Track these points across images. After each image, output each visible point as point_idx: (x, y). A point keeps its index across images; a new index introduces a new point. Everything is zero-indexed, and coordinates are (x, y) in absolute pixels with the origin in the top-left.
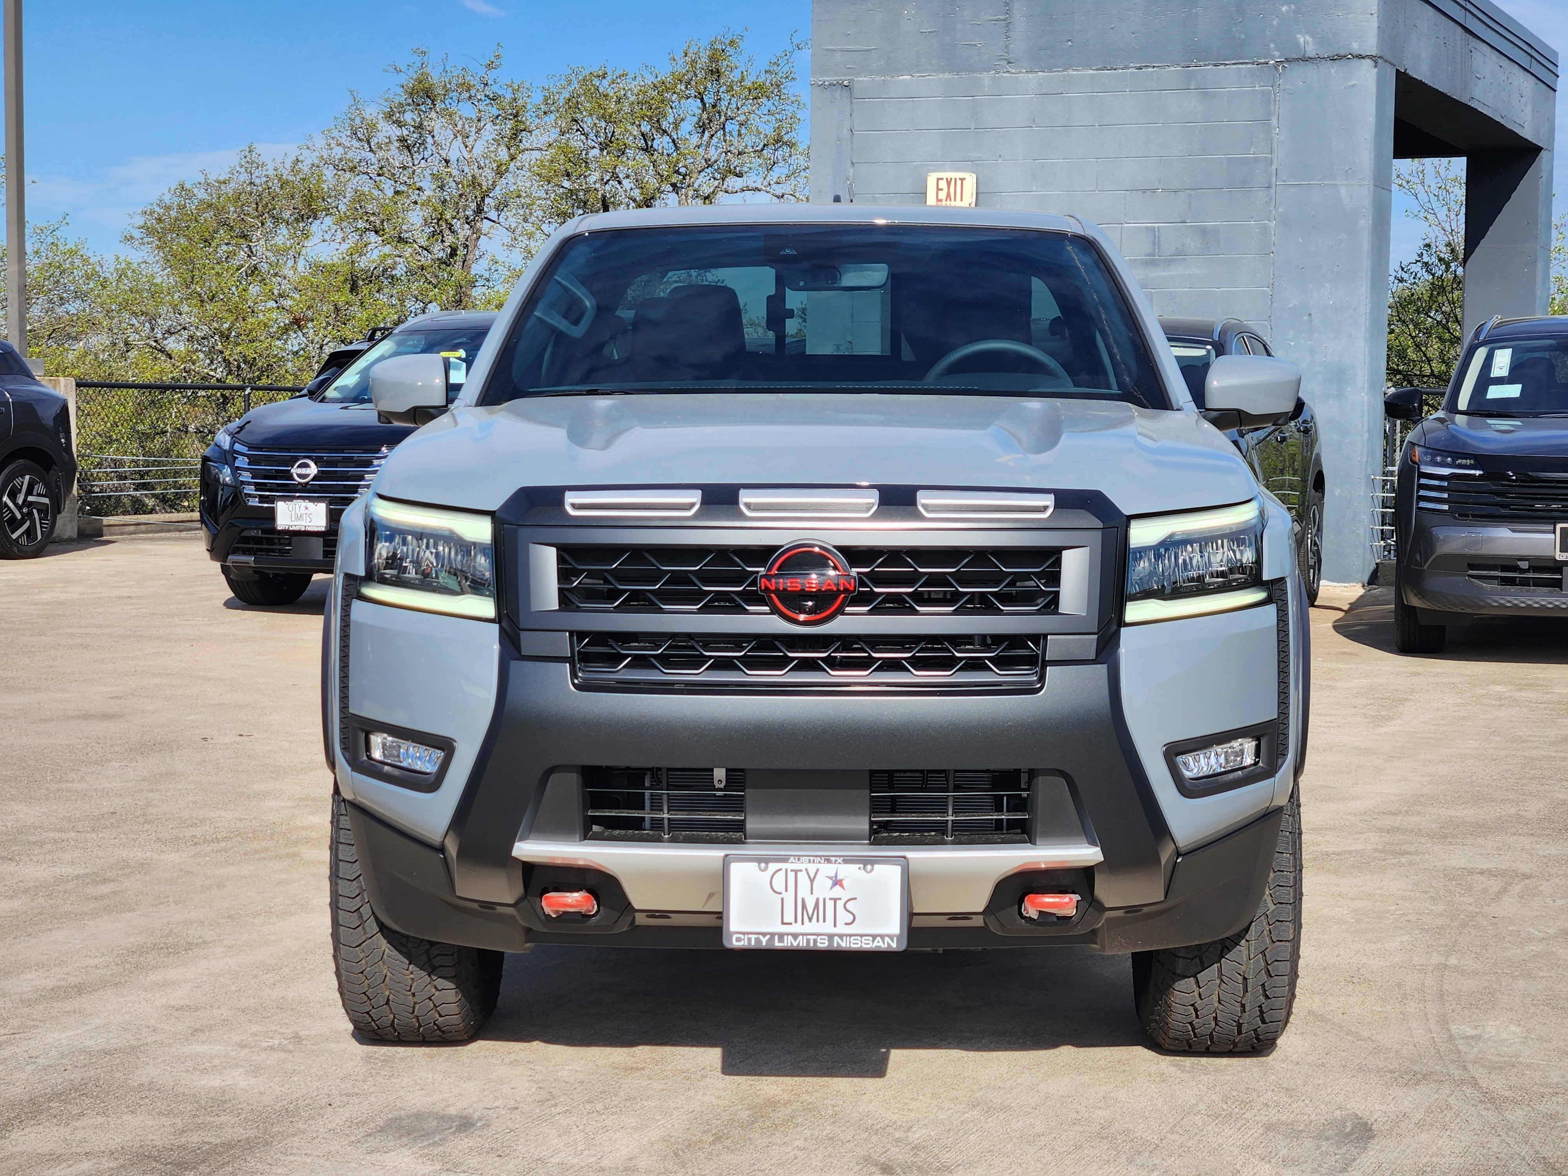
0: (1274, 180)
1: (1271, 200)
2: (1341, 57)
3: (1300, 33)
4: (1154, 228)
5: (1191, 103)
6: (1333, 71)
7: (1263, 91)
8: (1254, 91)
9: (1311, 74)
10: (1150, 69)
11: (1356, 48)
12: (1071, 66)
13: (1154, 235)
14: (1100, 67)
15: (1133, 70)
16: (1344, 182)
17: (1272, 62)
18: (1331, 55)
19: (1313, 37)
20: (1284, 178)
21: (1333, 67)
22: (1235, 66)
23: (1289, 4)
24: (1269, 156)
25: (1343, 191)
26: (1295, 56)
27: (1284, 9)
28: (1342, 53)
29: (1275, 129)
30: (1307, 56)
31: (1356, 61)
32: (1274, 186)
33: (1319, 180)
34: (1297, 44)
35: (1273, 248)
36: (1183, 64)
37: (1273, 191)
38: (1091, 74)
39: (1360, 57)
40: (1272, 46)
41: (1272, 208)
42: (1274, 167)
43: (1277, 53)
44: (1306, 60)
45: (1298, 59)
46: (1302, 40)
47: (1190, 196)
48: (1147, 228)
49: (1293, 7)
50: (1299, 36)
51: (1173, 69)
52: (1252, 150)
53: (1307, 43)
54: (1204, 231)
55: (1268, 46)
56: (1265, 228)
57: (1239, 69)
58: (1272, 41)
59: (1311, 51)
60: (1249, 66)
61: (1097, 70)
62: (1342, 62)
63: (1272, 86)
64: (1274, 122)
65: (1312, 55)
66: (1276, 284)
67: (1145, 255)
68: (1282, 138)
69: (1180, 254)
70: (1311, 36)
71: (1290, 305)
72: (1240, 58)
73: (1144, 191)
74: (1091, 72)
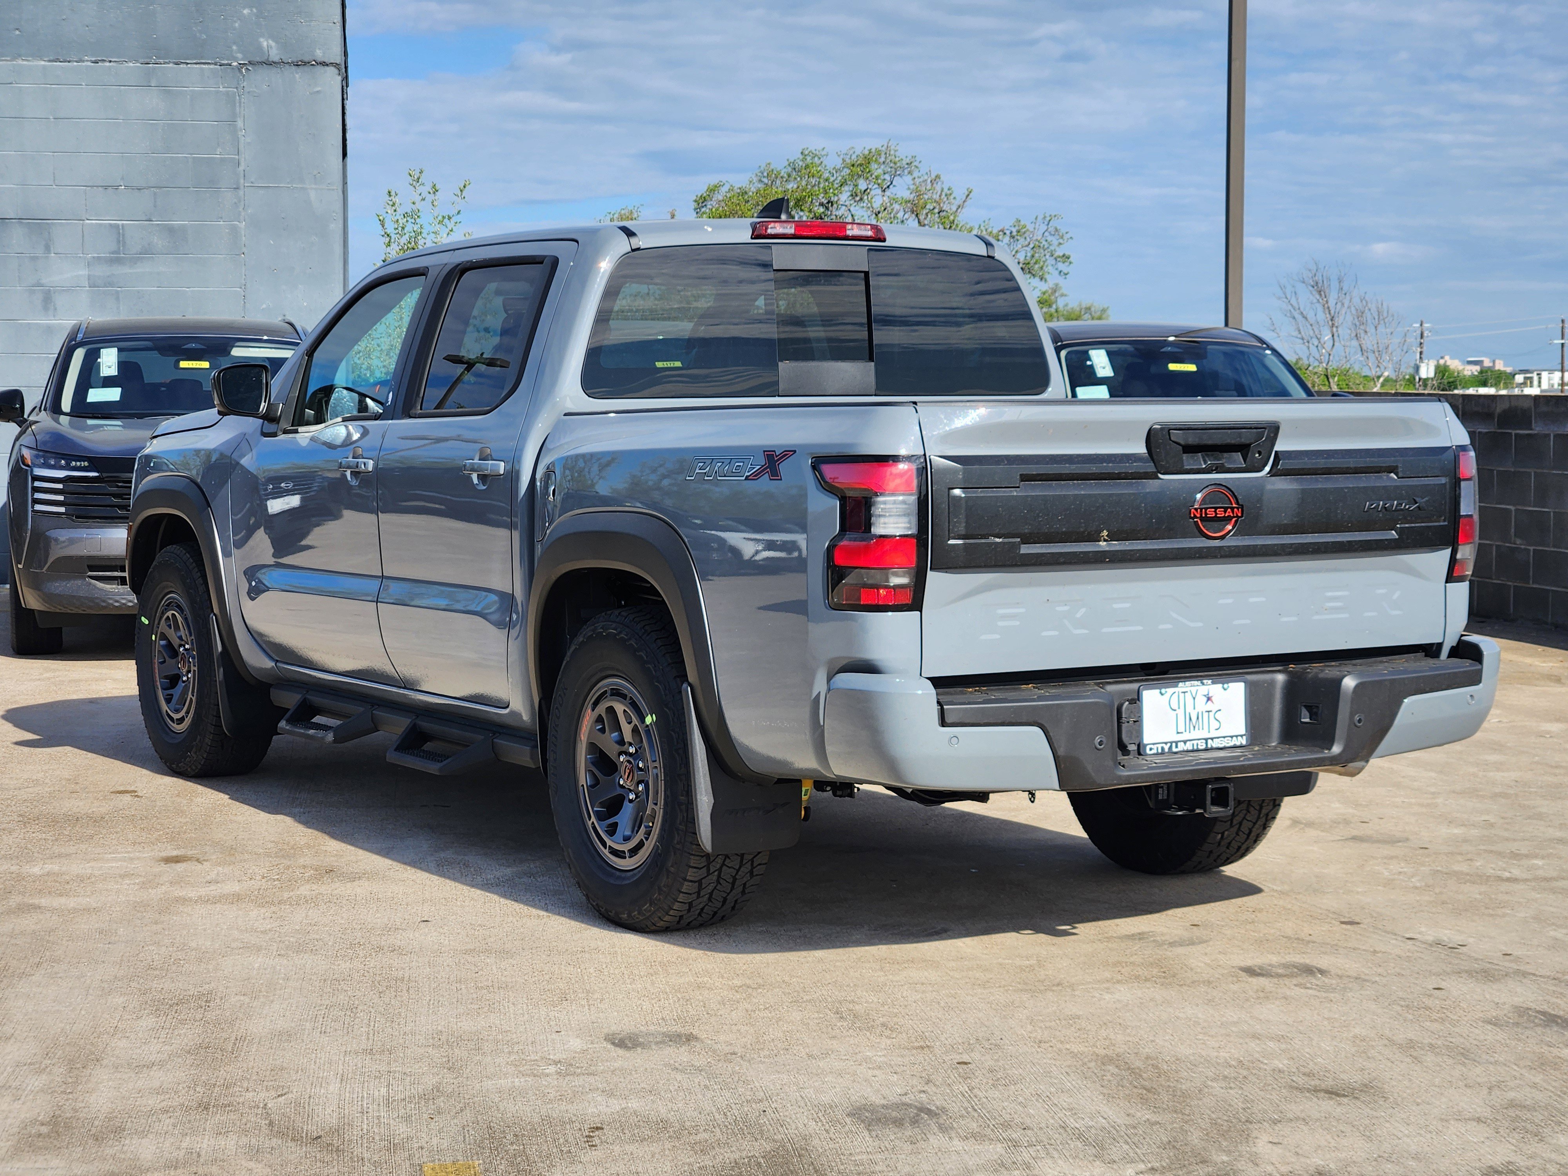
0: (242, 181)
1: (240, 201)
2: (306, 64)
3: (263, 36)
4: (118, 225)
5: (153, 101)
6: (297, 76)
7: (227, 92)
8: (217, 92)
9: (274, 77)
10: (108, 64)
11: (319, 55)
12: (20, 56)
13: (118, 233)
14: (52, 58)
15: (89, 64)
16: (313, 186)
17: (235, 64)
18: (295, 60)
19: (277, 42)
20: (252, 180)
21: (297, 73)
22: (198, 66)
23: (251, 7)
24: (237, 157)
25: (313, 195)
26: (258, 59)
27: (246, 11)
28: (306, 59)
29: (241, 130)
30: (271, 60)
31: (319, 67)
32: (242, 187)
33: (288, 183)
34: (260, 47)
35: (244, 250)
36: (142, 61)
37: (241, 193)
38: (44, 65)
39: (324, 64)
40: (234, 48)
41: (241, 209)
42: (241, 168)
43: (239, 56)
44: (270, 64)
45: (262, 63)
46: (265, 44)
47: (155, 194)
48: (111, 225)
49: (254, 10)
50: (261, 40)
51: (131, 64)
52: (219, 151)
53: (270, 47)
54: (171, 230)
55: (231, 47)
56: (234, 230)
57: (202, 69)
58: (234, 43)
59: (275, 55)
60: (212, 66)
61: (50, 61)
62: (306, 68)
63: (237, 88)
64: (240, 123)
65: (276, 59)
66: (248, 285)
67: (110, 253)
68: (248, 140)
69: (147, 252)
70: (273, 40)
71: (264, 306)
72: (202, 58)
73: (106, 188)
74: (43, 63)
